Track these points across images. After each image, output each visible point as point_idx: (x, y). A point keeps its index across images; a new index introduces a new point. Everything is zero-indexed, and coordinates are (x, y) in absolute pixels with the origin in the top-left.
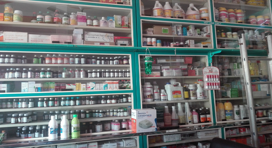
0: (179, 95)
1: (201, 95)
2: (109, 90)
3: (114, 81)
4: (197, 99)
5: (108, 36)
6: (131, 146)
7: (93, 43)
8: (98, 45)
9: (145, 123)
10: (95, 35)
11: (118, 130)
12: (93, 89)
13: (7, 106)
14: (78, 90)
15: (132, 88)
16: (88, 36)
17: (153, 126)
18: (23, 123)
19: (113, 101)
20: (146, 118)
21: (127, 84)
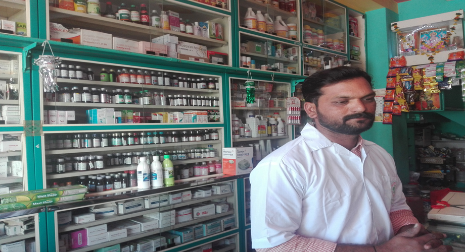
0: (264, 131)
1: (282, 131)
2: (197, 123)
3: (203, 112)
4: (277, 136)
5: (202, 50)
6: (227, 192)
7: (187, 57)
8: (192, 60)
9: (243, 164)
10: (189, 47)
11: (207, 174)
12: (181, 121)
13: (72, 146)
14: (166, 122)
15: (222, 121)
16: (181, 47)
17: (251, 166)
18: (97, 169)
19: (198, 138)
20: (244, 157)
21: (213, 116)
